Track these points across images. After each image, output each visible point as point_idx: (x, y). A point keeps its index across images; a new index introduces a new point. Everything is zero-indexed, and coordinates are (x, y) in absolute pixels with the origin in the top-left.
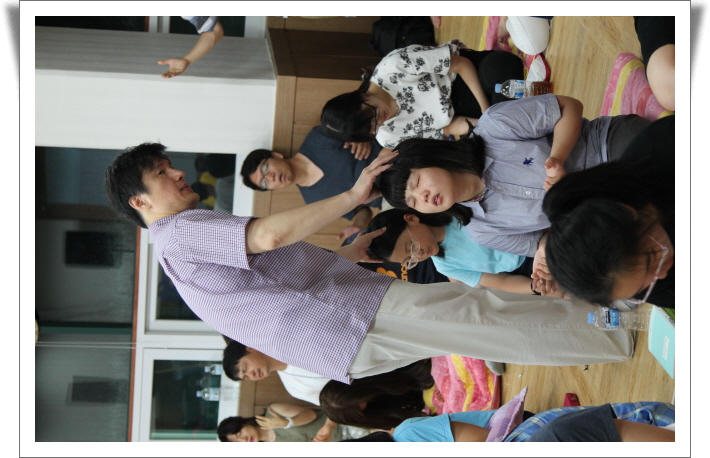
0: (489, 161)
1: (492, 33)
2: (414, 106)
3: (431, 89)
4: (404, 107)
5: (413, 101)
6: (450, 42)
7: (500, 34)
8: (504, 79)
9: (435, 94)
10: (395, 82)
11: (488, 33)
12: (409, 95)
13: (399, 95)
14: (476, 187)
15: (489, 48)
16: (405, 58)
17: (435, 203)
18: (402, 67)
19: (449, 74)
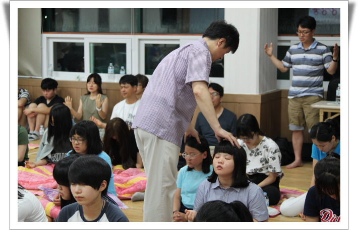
0: (238, 190)
1: (287, 191)
2: (253, 156)
3: (261, 164)
4: (253, 152)
5: (255, 156)
6: (283, 172)
7: (288, 194)
8: (269, 196)
9: (259, 166)
10: (264, 147)
11: (287, 189)
12: (258, 154)
13: (258, 149)
14: (226, 185)
15: (281, 190)
16: (276, 152)
17: (218, 167)
18: (271, 150)
19: (268, 172)
